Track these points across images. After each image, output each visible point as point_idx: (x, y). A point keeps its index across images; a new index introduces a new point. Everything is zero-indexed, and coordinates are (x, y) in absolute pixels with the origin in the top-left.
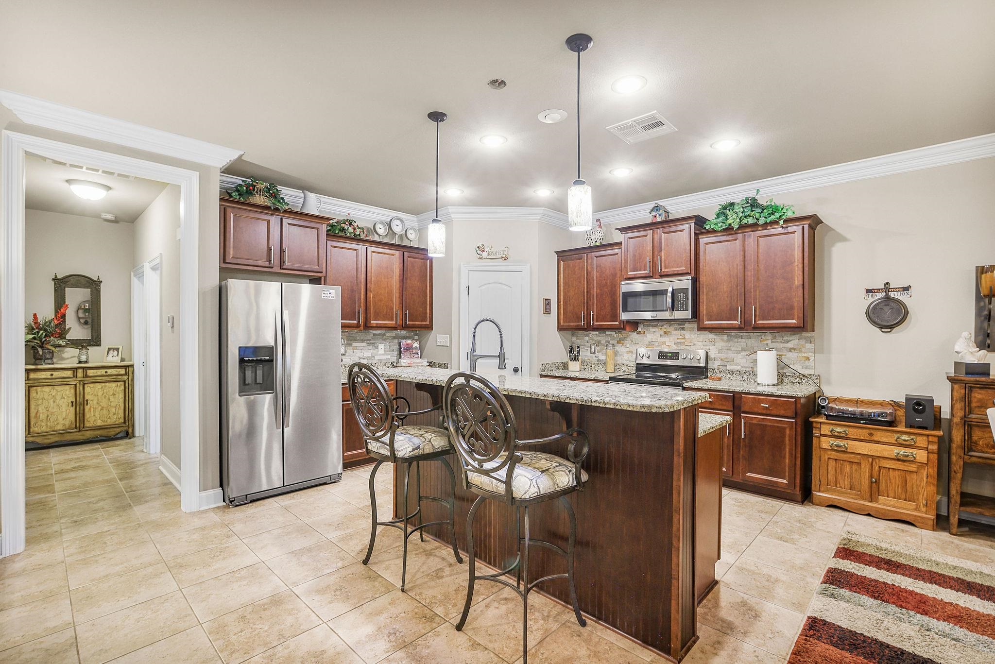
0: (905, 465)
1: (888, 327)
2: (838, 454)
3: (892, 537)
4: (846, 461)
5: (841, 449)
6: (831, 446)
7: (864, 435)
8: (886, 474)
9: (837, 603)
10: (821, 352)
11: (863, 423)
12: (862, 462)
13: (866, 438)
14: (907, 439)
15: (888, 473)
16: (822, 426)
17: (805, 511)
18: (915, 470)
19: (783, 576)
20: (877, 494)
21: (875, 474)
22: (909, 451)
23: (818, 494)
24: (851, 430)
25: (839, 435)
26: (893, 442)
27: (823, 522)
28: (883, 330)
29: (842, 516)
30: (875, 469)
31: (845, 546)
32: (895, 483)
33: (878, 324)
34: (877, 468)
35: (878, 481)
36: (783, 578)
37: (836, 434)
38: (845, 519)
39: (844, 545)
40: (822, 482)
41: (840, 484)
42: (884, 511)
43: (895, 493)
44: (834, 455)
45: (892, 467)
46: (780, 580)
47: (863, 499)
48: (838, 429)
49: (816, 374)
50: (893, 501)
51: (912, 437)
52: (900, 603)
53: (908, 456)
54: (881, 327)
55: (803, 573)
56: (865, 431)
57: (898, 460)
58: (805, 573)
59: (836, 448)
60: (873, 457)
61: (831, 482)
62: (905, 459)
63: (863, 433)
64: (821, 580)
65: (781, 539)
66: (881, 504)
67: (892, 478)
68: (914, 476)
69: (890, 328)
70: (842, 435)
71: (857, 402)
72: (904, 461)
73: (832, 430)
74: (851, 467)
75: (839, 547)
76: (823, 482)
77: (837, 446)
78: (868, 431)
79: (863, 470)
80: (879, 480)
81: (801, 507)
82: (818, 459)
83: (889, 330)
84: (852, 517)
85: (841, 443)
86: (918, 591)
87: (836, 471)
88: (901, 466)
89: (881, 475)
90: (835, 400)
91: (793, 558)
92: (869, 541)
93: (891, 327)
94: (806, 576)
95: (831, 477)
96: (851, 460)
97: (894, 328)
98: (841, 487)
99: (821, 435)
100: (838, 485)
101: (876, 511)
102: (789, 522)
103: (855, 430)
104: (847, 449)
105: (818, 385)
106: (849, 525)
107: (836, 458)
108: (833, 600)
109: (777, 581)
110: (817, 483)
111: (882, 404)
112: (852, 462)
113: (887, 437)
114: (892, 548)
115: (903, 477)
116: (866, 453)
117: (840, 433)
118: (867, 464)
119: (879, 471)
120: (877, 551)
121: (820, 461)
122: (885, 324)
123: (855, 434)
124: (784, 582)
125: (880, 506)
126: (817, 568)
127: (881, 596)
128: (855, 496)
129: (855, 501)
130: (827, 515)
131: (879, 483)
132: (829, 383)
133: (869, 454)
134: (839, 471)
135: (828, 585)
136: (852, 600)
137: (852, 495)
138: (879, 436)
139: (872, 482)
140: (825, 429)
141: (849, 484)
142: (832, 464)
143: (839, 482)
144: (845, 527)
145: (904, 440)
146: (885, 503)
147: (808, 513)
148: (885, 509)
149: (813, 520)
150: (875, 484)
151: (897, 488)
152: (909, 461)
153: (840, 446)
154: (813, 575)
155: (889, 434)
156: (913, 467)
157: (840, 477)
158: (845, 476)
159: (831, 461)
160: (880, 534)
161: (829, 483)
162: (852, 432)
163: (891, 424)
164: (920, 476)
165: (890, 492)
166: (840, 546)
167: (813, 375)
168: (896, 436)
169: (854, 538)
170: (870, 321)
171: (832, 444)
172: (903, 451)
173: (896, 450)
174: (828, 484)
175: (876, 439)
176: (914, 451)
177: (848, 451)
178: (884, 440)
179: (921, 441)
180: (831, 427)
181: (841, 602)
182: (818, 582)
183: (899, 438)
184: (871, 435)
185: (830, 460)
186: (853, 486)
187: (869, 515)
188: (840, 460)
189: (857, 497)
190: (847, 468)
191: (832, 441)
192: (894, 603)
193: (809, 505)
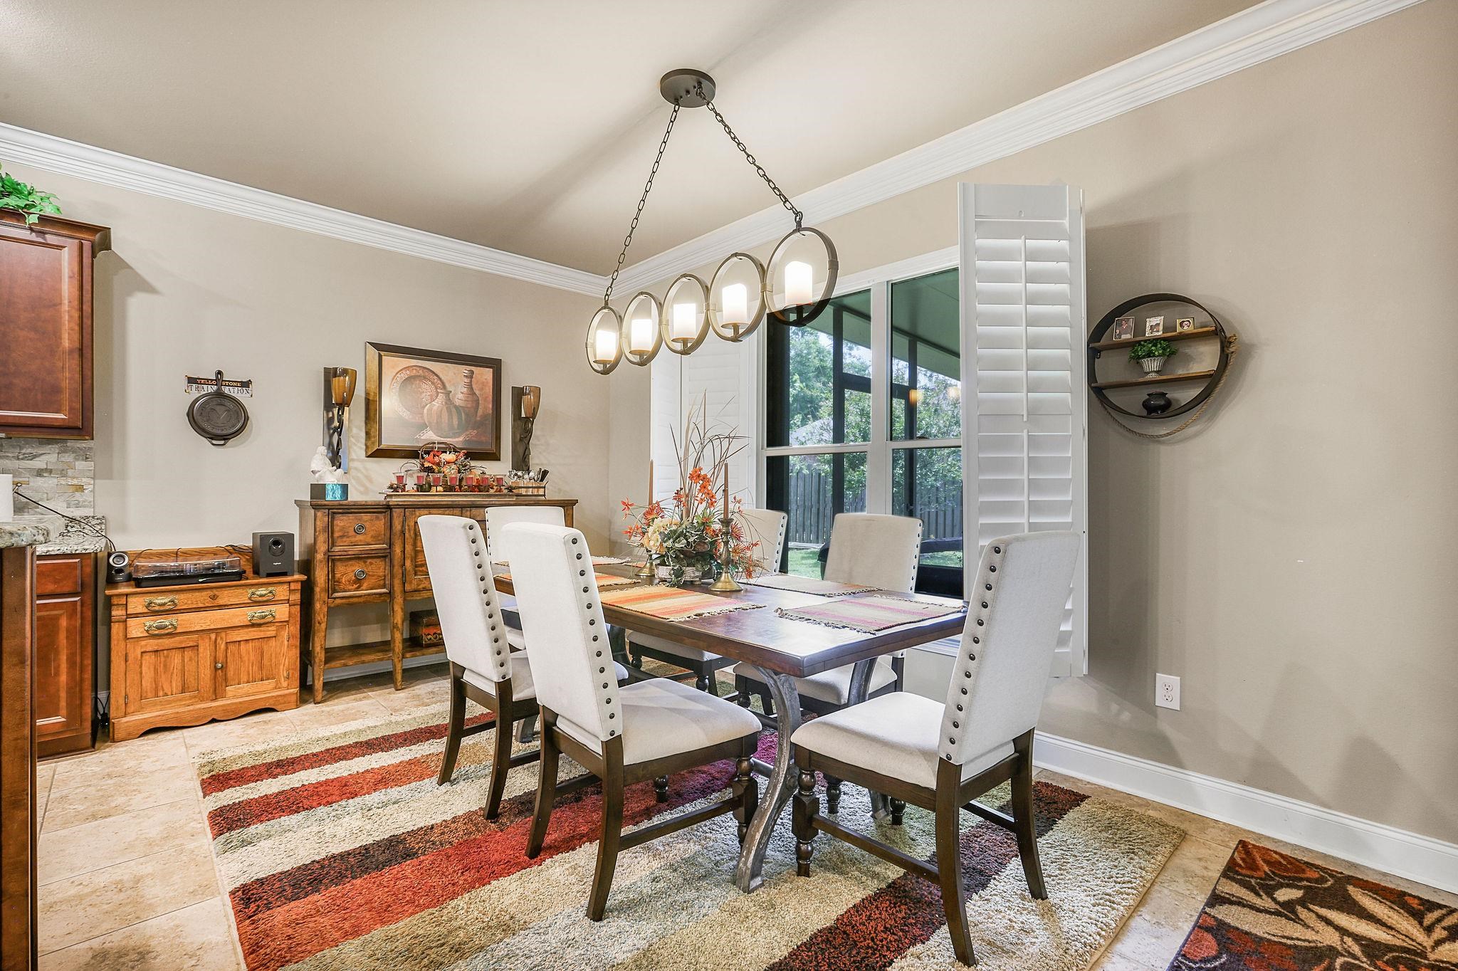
0: (261, 631)
1: (221, 438)
2: (160, 641)
3: (259, 734)
4: (173, 649)
5: (167, 632)
6: (147, 631)
7: (204, 600)
8: (237, 652)
9: (255, 848)
10: (109, 476)
11: (202, 583)
12: (200, 642)
13: (207, 605)
14: (265, 592)
15: (239, 649)
16: (129, 600)
17: (108, 758)
18: (273, 634)
19: (144, 866)
20: (224, 684)
21: (220, 655)
22: (266, 609)
23: (124, 720)
24: (182, 596)
25: (162, 608)
26: (246, 602)
27: (152, 759)
28: (214, 442)
29: (174, 739)
30: (220, 648)
31: (213, 773)
32: (249, 660)
33: (208, 433)
34: (223, 646)
35: (224, 666)
36: (148, 869)
37: (157, 608)
38: (182, 740)
39: (210, 771)
40: (131, 698)
41: (163, 690)
42: (234, 707)
43: (249, 674)
44: (153, 644)
45: (245, 638)
46: (142, 877)
47: (202, 700)
48: (160, 600)
49: (99, 516)
50: (246, 687)
51: (270, 589)
52: (325, 801)
53: (266, 616)
54: (212, 437)
55: (174, 843)
56: (204, 593)
57: (253, 625)
58: (177, 842)
59: (157, 632)
60: (217, 631)
61: (146, 692)
62: (262, 621)
63: (201, 598)
64: (210, 836)
65: (94, 817)
66: (229, 698)
67: (244, 655)
68: (273, 642)
69: (224, 439)
70: (167, 607)
71: (176, 554)
72: (259, 625)
73: (149, 604)
74: (183, 657)
75: (203, 779)
76: (133, 694)
77: (158, 628)
78: (210, 593)
79: (201, 655)
80: (227, 662)
81: (94, 756)
82: (123, 658)
83: (222, 442)
84: (191, 734)
85: (166, 621)
86: (331, 777)
87: (156, 670)
88: (255, 633)
89: (229, 654)
90: (139, 555)
91: (139, 833)
92: (239, 752)
93: (226, 438)
94: (182, 845)
95: (147, 683)
96: (183, 646)
97: (230, 439)
98: (166, 695)
99: (129, 616)
100: (161, 693)
101: (224, 710)
102: (90, 785)
103: (189, 595)
104: (176, 628)
105: (103, 534)
106: (192, 746)
107: (156, 648)
108: (249, 848)
109: (138, 880)
110: (122, 701)
111: (214, 553)
112: (184, 648)
113: (237, 596)
114: (270, 746)
115: (259, 649)
116: (208, 628)
117: (164, 604)
118: (207, 645)
119: (227, 648)
120: (256, 758)
121: (126, 661)
122: (219, 432)
123: (189, 602)
124: (152, 875)
125: (229, 702)
126: (192, 824)
127: (301, 805)
128: (190, 699)
129: (191, 708)
130: (150, 748)
131: (226, 667)
132: (123, 528)
133: (212, 627)
134: (161, 669)
135: (227, 834)
136: (272, 833)
137: (186, 700)
138: (226, 596)
139: (216, 669)
140: (136, 605)
141: (180, 684)
142: (149, 659)
143: (162, 687)
144: (189, 751)
145: (261, 596)
146: (237, 694)
147: (114, 758)
148: (236, 703)
149: (132, 763)
150: (220, 671)
151: (251, 668)
152: (268, 623)
153: (165, 627)
154: (193, 836)
155: (241, 591)
156: (271, 631)
157: (163, 680)
158: (172, 673)
159: (146, 657)
160: (243, 737)
161: (144, 695)
162: (183, 599)
163: (240, 575)
164: (281, 640)
165: (242, 676)
166: (205, 777)
167: (93, 517)
168: (250, 591)
169: (217, 757)
170: (196, 427)
171: (150, 627)
172: (258, 611)
173: (250, 612)
174: (141, 697)
175: (221, 602)
176: (273, 608)
177: (179, 630)
178: (234, 601)
179: (281, 592)
180: (147, 599)
181: (261, 843)
182: (206, 841)
183: (253, 594)
184: (214, 597)
185: (144, 655)
186: (186, 686)
187: (214, 721)
188: (163, 650)
189: (193, 700)
190: (176, 659)
191: (150, 622)
192: (320, 804)
193: (108, 747)
